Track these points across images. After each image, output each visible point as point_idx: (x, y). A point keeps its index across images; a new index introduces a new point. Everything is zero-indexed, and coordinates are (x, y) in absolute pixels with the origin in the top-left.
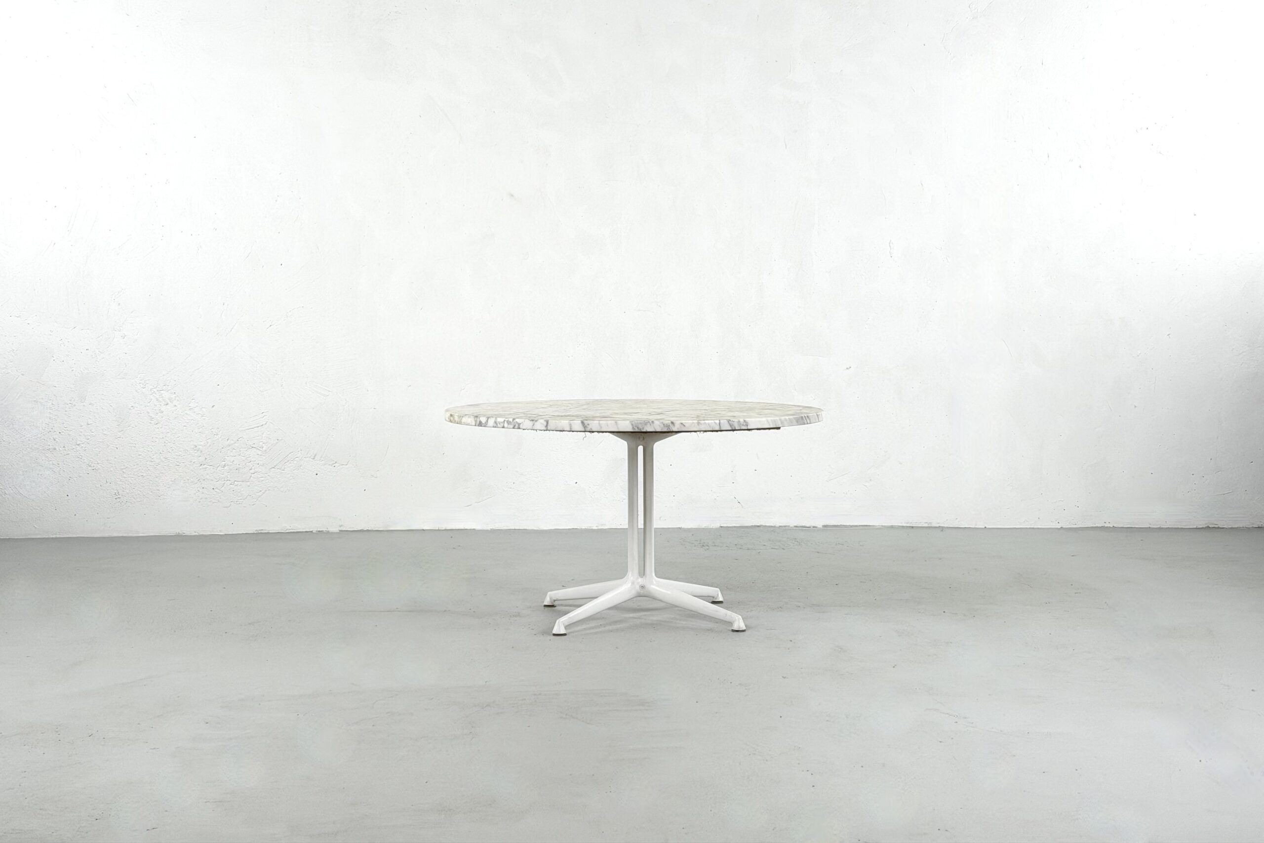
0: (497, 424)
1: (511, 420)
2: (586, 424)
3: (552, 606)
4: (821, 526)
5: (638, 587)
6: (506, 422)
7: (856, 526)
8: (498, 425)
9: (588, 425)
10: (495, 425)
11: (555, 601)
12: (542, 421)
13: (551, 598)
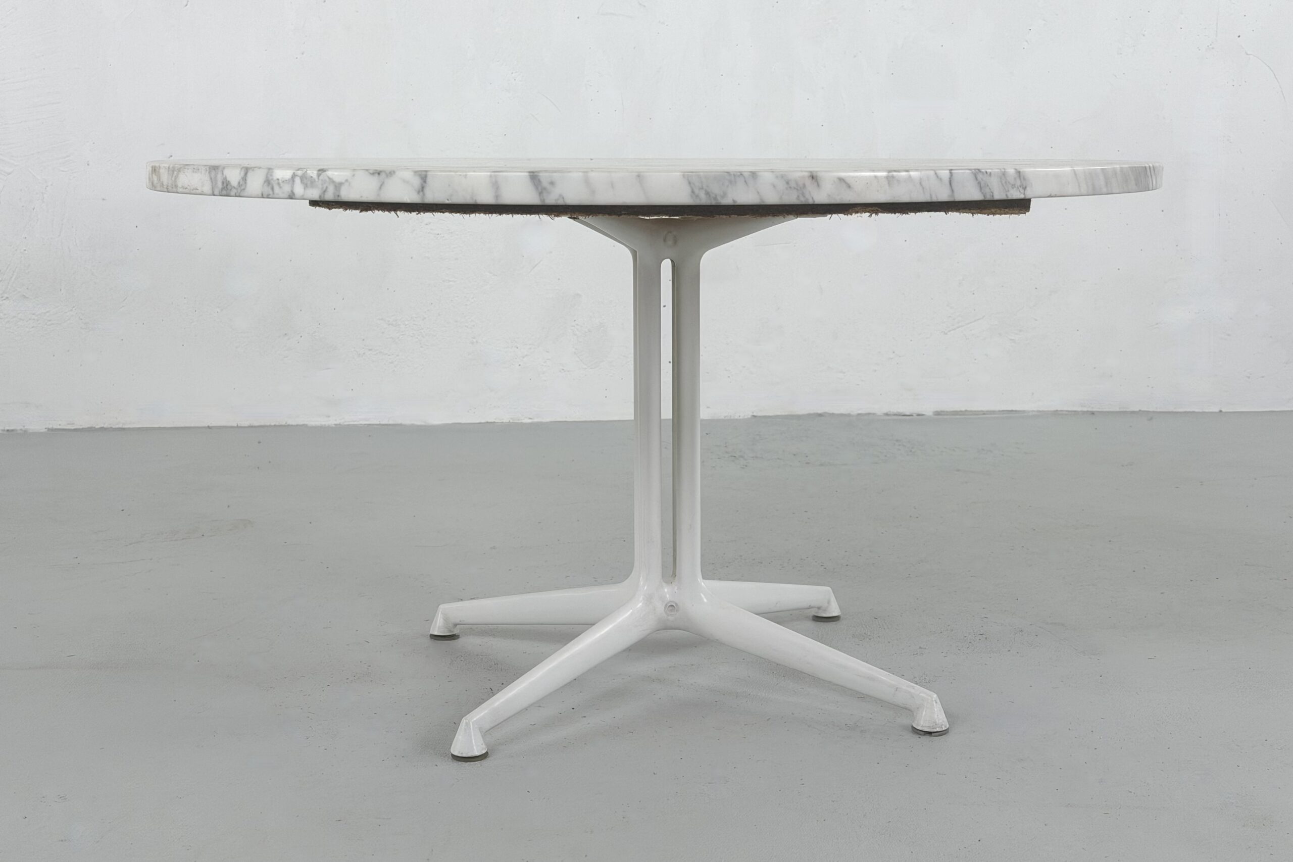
0: (272, 189)
1: (313, 173)
2: (545, 183)
3: (452, 637)
4: (930, 414)
5: (660, 608)
6: (297, 180)
7: (993, 412)
8: (277, 189)
9: (552, 183)
10: (267, 190)
11: (456, 625)
12: (408, 175)
13: (446, 619)
